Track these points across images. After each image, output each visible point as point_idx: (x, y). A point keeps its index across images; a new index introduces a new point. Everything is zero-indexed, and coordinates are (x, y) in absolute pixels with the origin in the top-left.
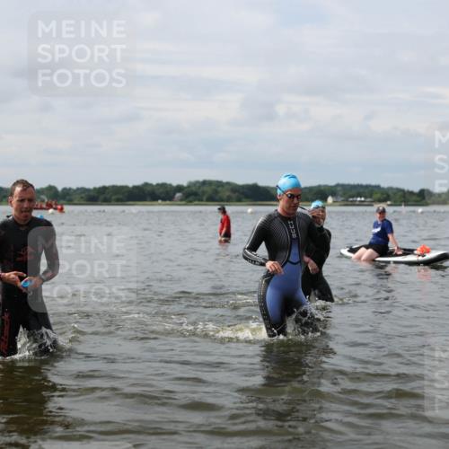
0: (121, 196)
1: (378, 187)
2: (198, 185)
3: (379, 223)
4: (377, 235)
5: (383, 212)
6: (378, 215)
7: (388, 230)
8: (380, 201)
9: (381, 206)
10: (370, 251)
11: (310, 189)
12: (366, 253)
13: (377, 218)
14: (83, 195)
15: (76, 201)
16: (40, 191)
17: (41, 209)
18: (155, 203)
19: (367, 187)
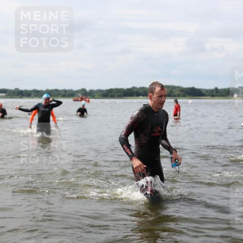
0: (120, 94)
11: (224, 90)
14: (100, 93)
15: (96, 97)
16: (78, 92)
17: (78, 100)
18: (139, 98)
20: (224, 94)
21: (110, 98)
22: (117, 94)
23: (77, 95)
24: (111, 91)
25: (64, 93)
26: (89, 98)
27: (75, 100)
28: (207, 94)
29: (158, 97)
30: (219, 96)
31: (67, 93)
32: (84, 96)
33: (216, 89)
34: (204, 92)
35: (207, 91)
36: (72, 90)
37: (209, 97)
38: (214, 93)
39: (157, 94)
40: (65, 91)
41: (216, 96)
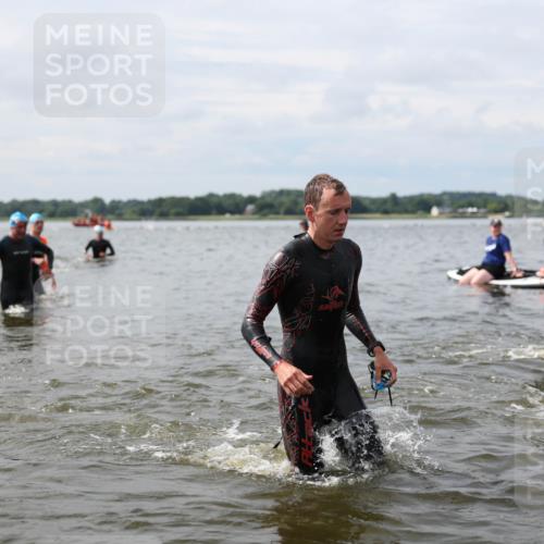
0: (181, 210)
1: (493, 195)
2: (273, 195)
3: (494, 238)
4: (492, 253)
5: (498, 225)
6: (492, 229)
7: (505, 247)
8: (496, 211)
9: (496, 218)
10: (483, 272)
11: (411, 199)
12: (478, 275)
13: (491, 232)
14: (136, 209)
15: (127, 216)
16: (84, 205)
17: (85, 225)
18: (222, 217)
19: (480, 195)
20: (410, 207)
21: (157, 219)
22: (173, 211)
23: (82, 212)
24: (160, 202)
25: (51, 208)
26: (110, 220)
27: (77, 225)
28: (373, 207)
29: (329, 212)
30: (400, 212)
31: (60, 209)
32: (98, 214)
33: (394, 197)
34: (366, 203)
35: (374, 201)
36: (70, 202)
37: (378, 215)
38: (389, 206)
39: (325, 205)
40: (55, 203)
41: (393, 212)
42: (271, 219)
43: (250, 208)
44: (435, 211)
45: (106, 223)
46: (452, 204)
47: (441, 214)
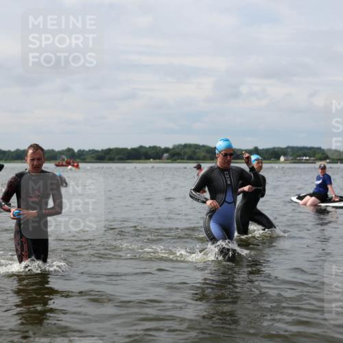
0: (122, 156)
1: (319, 149)
2: (180, 147)
3: (321, 176)
4: (319, 186)
5: (324, 168)
7: (328, 182)
8: (321, 159)
9: (323, 163)
10: (313, 198)
11: (267, 150)
12: (310, 200)
13: (319, 172)
14: (94, 155)
18: (148, 161)
19: (311, 148)
20: (267, 157)
21: (108, 162)
22: (117, 157)
23: (60, 157)
24: (109, 151)
26: (78, 162)
32: (71, 158)
33: (256, 150)
42: (179, 162)
43: (166, 155)
44: (282, 159)
45: (76, 164)
46: (293, 154)
47: (285, 160)
